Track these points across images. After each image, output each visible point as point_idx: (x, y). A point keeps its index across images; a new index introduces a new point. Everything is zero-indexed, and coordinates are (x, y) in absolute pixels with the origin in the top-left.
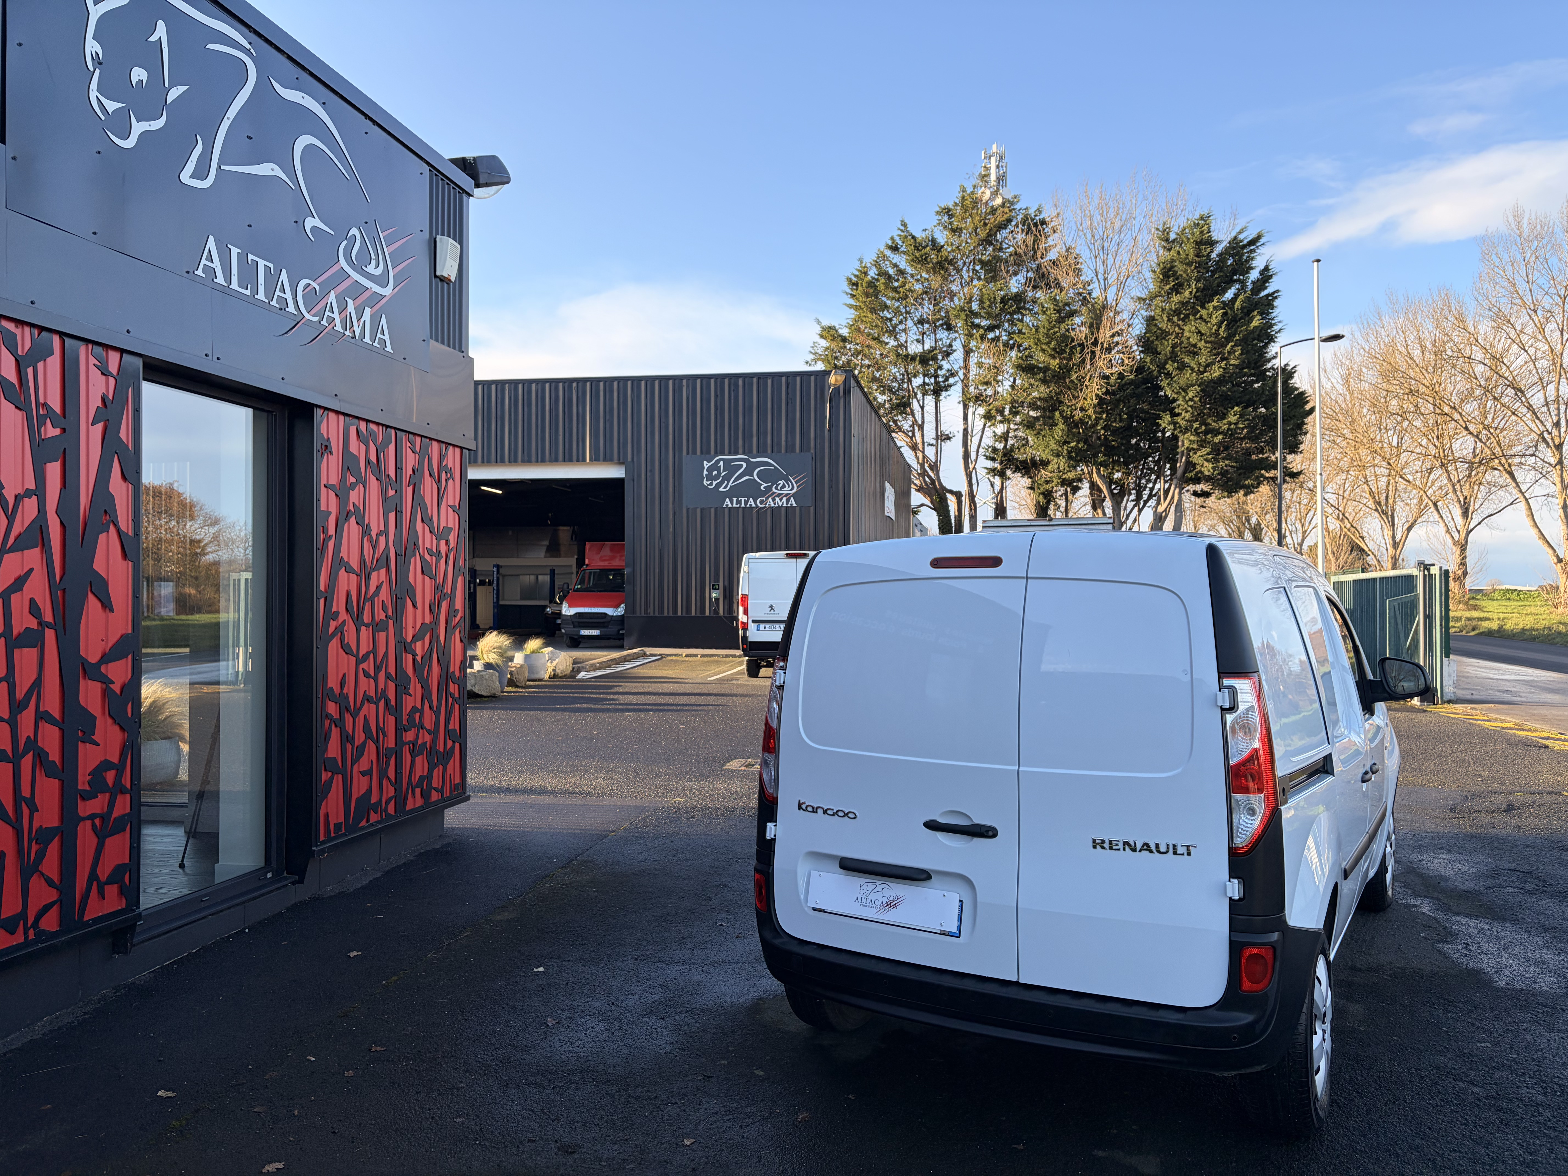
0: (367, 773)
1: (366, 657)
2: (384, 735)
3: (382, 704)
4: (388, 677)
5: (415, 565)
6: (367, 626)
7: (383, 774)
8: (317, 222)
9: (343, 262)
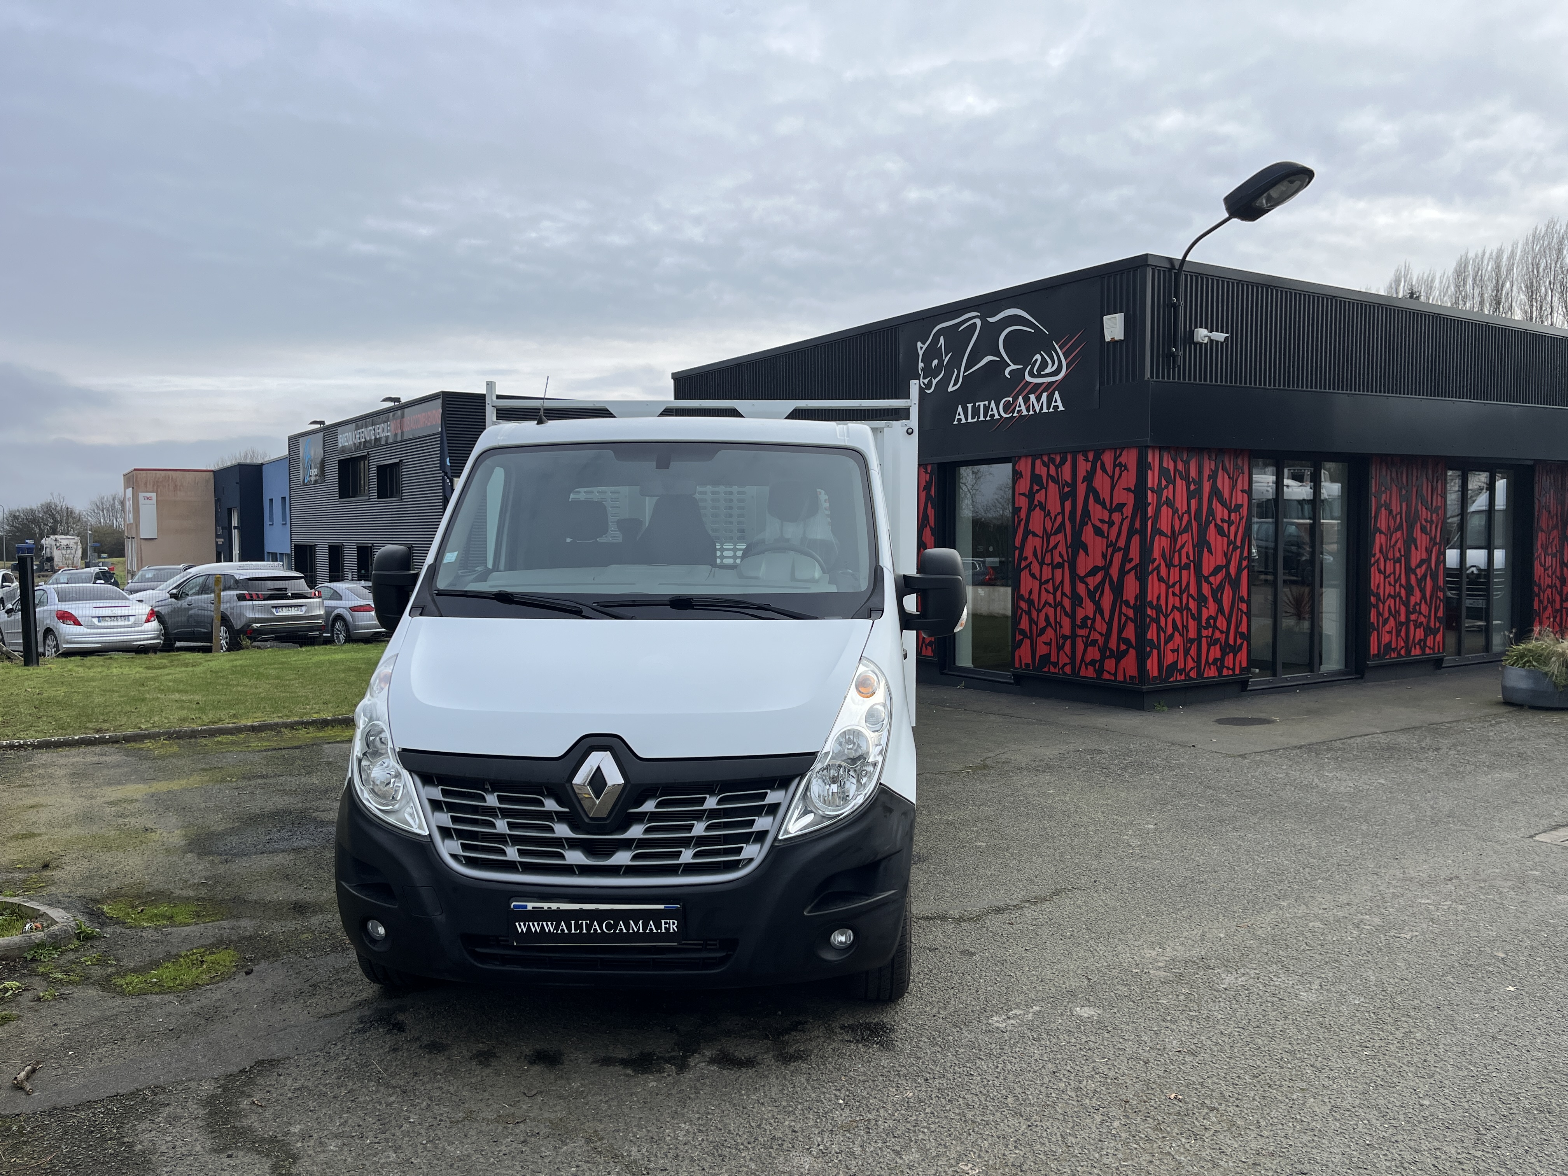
0: (1048, 644)
1: (1047, 581)
2: (1061, 627)
3: (1059, 608)
4: (1063, 594)
5: (1088, 530)
6: (1048, 565)
7: (1060, 648)
8: (1013, 367)
9: (1028, 378)
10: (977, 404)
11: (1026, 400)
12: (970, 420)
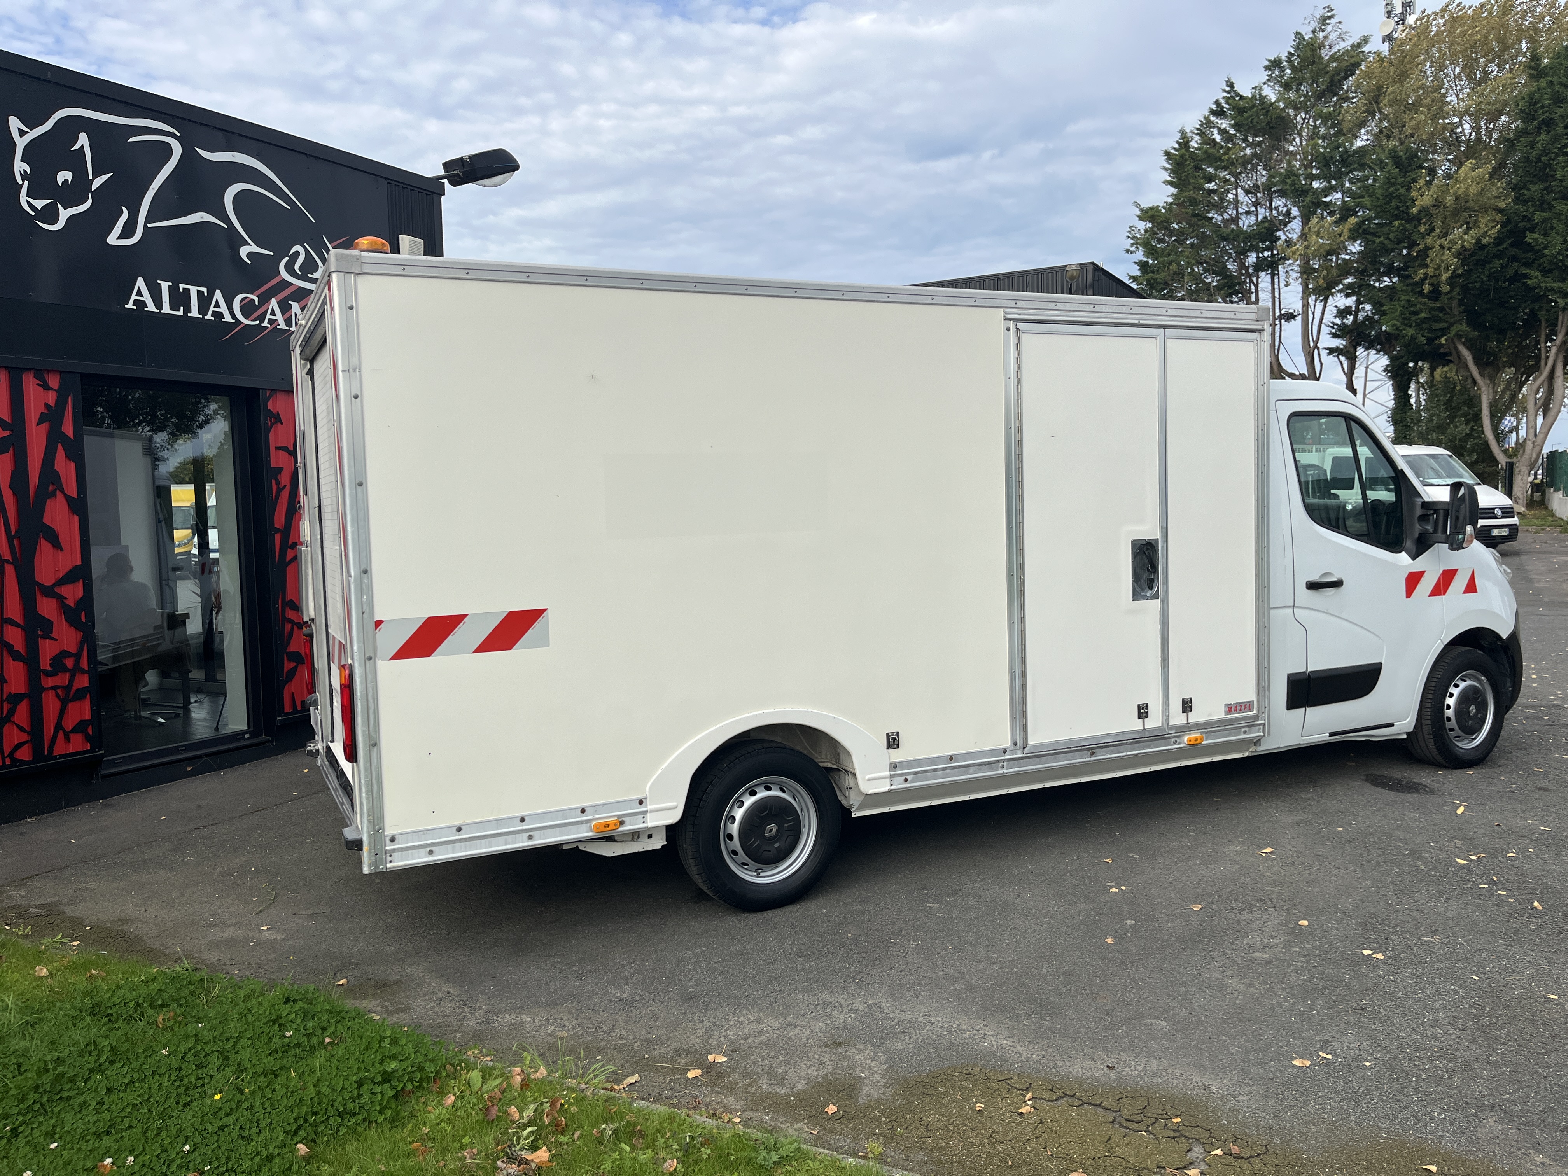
8: (254, 248)
9: (284, 275)
10: (182, 286)
11: (285, 307)
12: (166, 309)
